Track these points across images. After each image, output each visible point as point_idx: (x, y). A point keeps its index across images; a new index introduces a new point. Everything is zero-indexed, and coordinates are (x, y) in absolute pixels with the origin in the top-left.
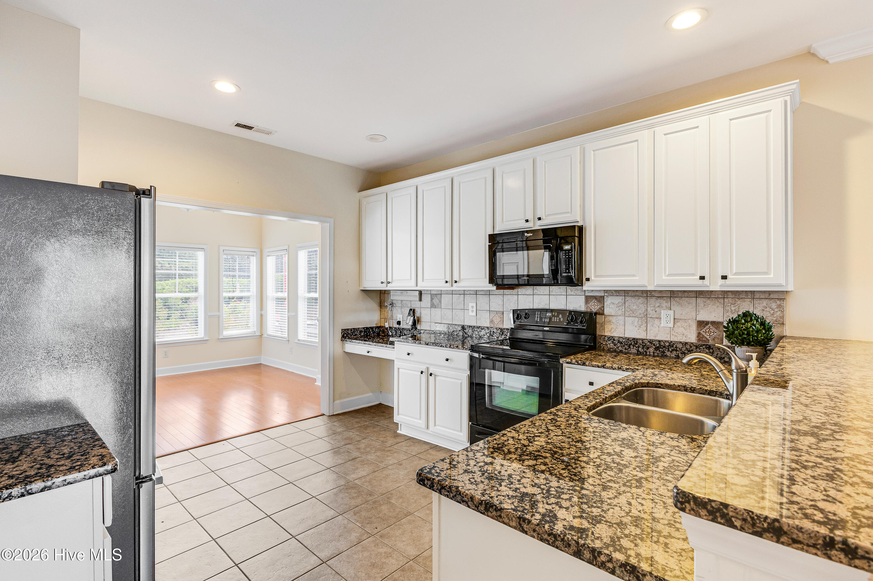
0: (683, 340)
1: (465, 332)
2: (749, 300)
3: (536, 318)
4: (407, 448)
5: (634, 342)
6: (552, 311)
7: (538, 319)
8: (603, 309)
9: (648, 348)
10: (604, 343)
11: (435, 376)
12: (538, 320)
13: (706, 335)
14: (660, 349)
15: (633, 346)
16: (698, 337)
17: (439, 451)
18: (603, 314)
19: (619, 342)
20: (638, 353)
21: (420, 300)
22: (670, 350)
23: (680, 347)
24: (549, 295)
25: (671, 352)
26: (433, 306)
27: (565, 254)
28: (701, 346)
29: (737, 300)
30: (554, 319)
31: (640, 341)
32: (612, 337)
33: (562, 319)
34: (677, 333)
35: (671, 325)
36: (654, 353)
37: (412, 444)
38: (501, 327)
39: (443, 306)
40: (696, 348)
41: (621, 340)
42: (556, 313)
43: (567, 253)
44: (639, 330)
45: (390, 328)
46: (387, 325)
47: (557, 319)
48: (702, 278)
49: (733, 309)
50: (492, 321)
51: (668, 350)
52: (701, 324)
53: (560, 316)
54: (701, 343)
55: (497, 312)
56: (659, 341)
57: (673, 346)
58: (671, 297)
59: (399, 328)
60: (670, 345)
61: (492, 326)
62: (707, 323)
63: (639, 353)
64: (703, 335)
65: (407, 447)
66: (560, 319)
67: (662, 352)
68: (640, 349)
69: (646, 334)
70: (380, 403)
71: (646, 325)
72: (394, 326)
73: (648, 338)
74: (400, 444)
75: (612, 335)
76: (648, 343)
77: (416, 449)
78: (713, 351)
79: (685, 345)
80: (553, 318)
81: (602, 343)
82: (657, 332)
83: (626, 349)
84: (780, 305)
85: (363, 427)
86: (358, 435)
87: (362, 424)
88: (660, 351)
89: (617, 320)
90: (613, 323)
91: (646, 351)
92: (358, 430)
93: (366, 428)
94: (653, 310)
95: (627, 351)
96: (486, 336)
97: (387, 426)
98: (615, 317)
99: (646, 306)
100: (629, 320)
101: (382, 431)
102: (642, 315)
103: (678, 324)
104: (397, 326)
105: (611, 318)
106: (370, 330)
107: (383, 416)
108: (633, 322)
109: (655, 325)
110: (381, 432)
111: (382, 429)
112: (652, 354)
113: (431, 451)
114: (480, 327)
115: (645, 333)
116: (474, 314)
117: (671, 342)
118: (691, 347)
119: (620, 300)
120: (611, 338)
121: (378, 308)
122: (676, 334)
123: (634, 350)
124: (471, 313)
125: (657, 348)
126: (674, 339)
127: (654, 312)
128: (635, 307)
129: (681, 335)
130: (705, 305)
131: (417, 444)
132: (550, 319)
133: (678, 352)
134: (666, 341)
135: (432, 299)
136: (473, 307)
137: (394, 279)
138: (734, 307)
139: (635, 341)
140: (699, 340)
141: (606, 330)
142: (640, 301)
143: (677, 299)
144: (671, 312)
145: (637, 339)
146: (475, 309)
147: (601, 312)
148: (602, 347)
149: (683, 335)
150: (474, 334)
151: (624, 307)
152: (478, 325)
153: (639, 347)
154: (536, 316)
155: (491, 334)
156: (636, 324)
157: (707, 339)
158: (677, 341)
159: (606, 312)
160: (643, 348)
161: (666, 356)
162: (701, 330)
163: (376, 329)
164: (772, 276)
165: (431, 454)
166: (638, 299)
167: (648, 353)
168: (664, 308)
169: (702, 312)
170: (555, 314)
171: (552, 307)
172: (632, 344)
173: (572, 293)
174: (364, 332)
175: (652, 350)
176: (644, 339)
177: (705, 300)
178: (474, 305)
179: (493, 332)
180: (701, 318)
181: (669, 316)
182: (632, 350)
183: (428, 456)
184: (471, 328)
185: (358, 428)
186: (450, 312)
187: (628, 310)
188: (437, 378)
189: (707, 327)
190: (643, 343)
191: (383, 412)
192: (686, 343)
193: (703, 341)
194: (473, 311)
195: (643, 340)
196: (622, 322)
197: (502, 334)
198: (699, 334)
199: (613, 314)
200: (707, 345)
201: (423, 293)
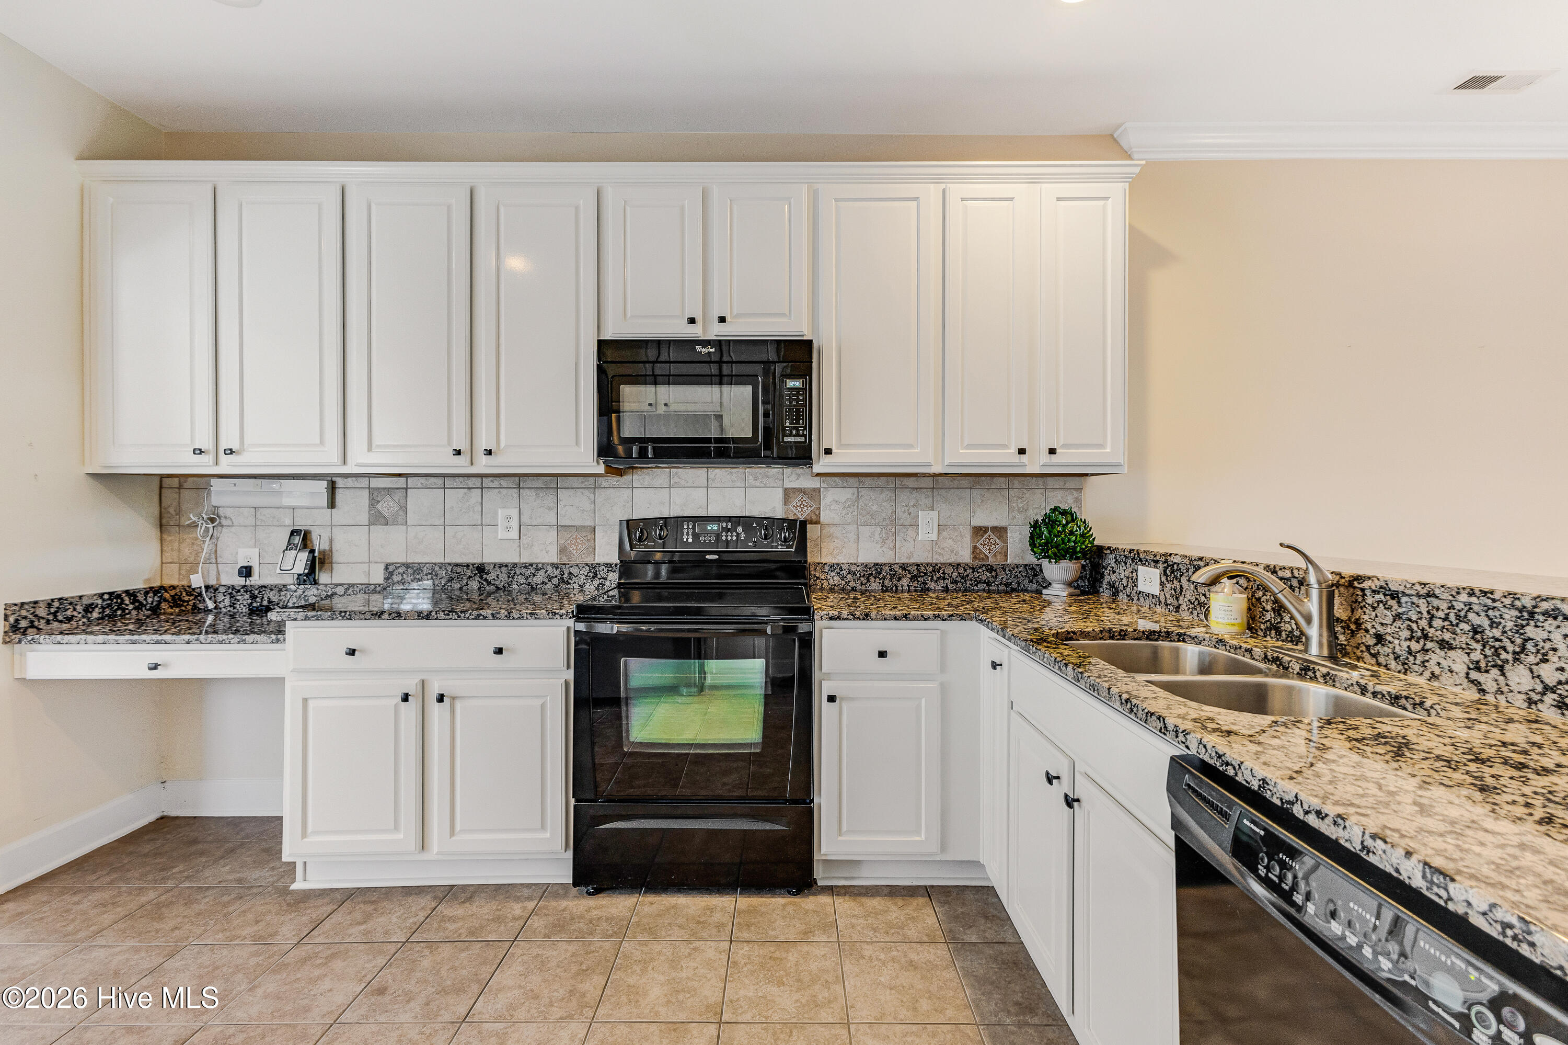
0: (953, 560)
1: (486, 580)
2: (1039, 491)
3: (685, 537)
4: (363, 927)
5: (876, 570)
6: (717, 519)
7: (690, 537)
8: (817, 513)
9: (900, 579)
10: (823, 577)
11: (454, 699)
12: (690, 540)
13: (984, 550)
14: (919, 579)
15: (875, 578)
16: (973, 553)
17: (469, 899)
18: (817, 522)
19: (849, 573)
20: (882, 589)
21: (332, 504)
22: (935, 578)
23: (950, 572)
24: (707, 487)
25: (936, 582)
26: (377, 519)
27: (790, 398)
28: (980, 568)
29: (1025, 491)
30: (727, 536)
31: (887, 568)
32: (838, 564)
33: (743, 536)
34: (943, 549)
35: (934, 536)
36: (908, 586)
37: (370, 908)
38: (589, 560)
39: (412, 518)
40: (973, 572)
41: (853, 568)
42: (729, 524)
43: (794, 395)
44: (883, 549)
45: (207, 587)
46: (197, 581)
47: (732, 536)
48: (1022, 451)
49: (1020, 505)
50: (563, 550)
51: (932, 579)
52: (979, 531)
53: (740, 529)
54: (977, 563)
55: (579, 528)
56: (918, 565)
57: (939, 572)
58: (933, 488)
59: (244, 586)
60: (934, 571)
61: (565, 560)
62: (986, 530)
63: (885, 590)
64: (980, 550)
65: (359, 923)
66: (738, 535)
67: (923, 583)
68: (886, 582)
69: (893, 555)
70: (162, 818)
71: (894, 538)
72: (223, 583)
73: (897, 561)
74: (327, 925)
75: (836, 561)
76: (900, 571)
77: (394, 920)
78: (997, 575)
79: (957, 568)
80: (724, 534)
81: (818, 578)
82: (912, 550)
83: (862, 584)
84: (1077, 498)
85: (139, 913)
86: (136, 950)
87: (133, 906)
88: (918, 581)
89: (844, 531)
90: (837, 538)
91: (896, 585)
92: (124, 931)
93: (157, 911)
94: (905, 512)
95: (863, 587)
96: (549, 586)
97: (240, 881)
98: (840, 528)
99: (893, 504)
100: (865, 531)
101: (229, 903)
102: (888, 522)
103: (945, 534)
104: (241, 581)
105: (832, 530)
106: (123, 600)
107: (202, 853)
108: (872, 536)
109: (908, 538)
110: (231, 909)
111: (226, 898)
112: (906, 588)
113: (446, 909)
114: (531, 565)
115: (891, 553)
116: (514, 534)
117: (936, 565)
118: (965, 570)
119: (849, 496)
120: (836, 567)
121: (154, 533)
122: (942, 552)
123: (875, 585)
124: (501, 534)
125: (914, 578)
126: (938, 559)
127: (907, 514)
128: (875, 508)
129: (949, 553)
130: (982, 501)
131: (385, 904)
132: (718, 536)
133: (946, 581)
134: (928, 565)
135: (373, 503)
136: (508, 519)
137: (247, 441)
138: (1021, 502)
139: (878, 567)
140: (975, 558)
141: (824, 551)
142: (883, 496)
143: (943, 492)
144: (934, 514)
145: (881, 565)
146: (515, 524)
147: (814, 518)
148: (820, 584)
149: (952, 551)
150: (514, 583)
151: (856, 507)
152: (525, 560)
153: (884, 578)
154: (685, 531)
155: (562, 578)
156: (877, 537)
157: (986, 555)
158: (943, 562)
159: (823, 519)
160: (891, 580)
161: (928, 590)
162: (978, 541)
163: (146, 593)
164: (1108, 450)
165: (452, 919)
166: (882, 492)
167: (900, 588)
168: (923, 507)
169: (978, 512)
170: (727, 526)
171: (713, 512)
172: (872, 574)
173: (758, 483)
174: (103, 608)
175: (905, 582)
176: (893, 564)
177: (983, 492)
178: (514, 513)
179: (570, 573)
180: (979, 521)
181: (931, 521)
182: (872, 584)
183: (451, 927)
184: (504, 569)
185: (121, 925)
186: (438, 533)
187: (864, 512)
188: (458, 705)
189: (986, 536)
190: (891, 570)
191: (195, 842)
192: (958, 565)
193: (980, 559)
194: (508, 529)
195: (891, 565)
196: (852, 536)
197: (594, 577)
198: (975, 547)
199: (836, 521)
200: (989, 565)
201: (340, 482)
